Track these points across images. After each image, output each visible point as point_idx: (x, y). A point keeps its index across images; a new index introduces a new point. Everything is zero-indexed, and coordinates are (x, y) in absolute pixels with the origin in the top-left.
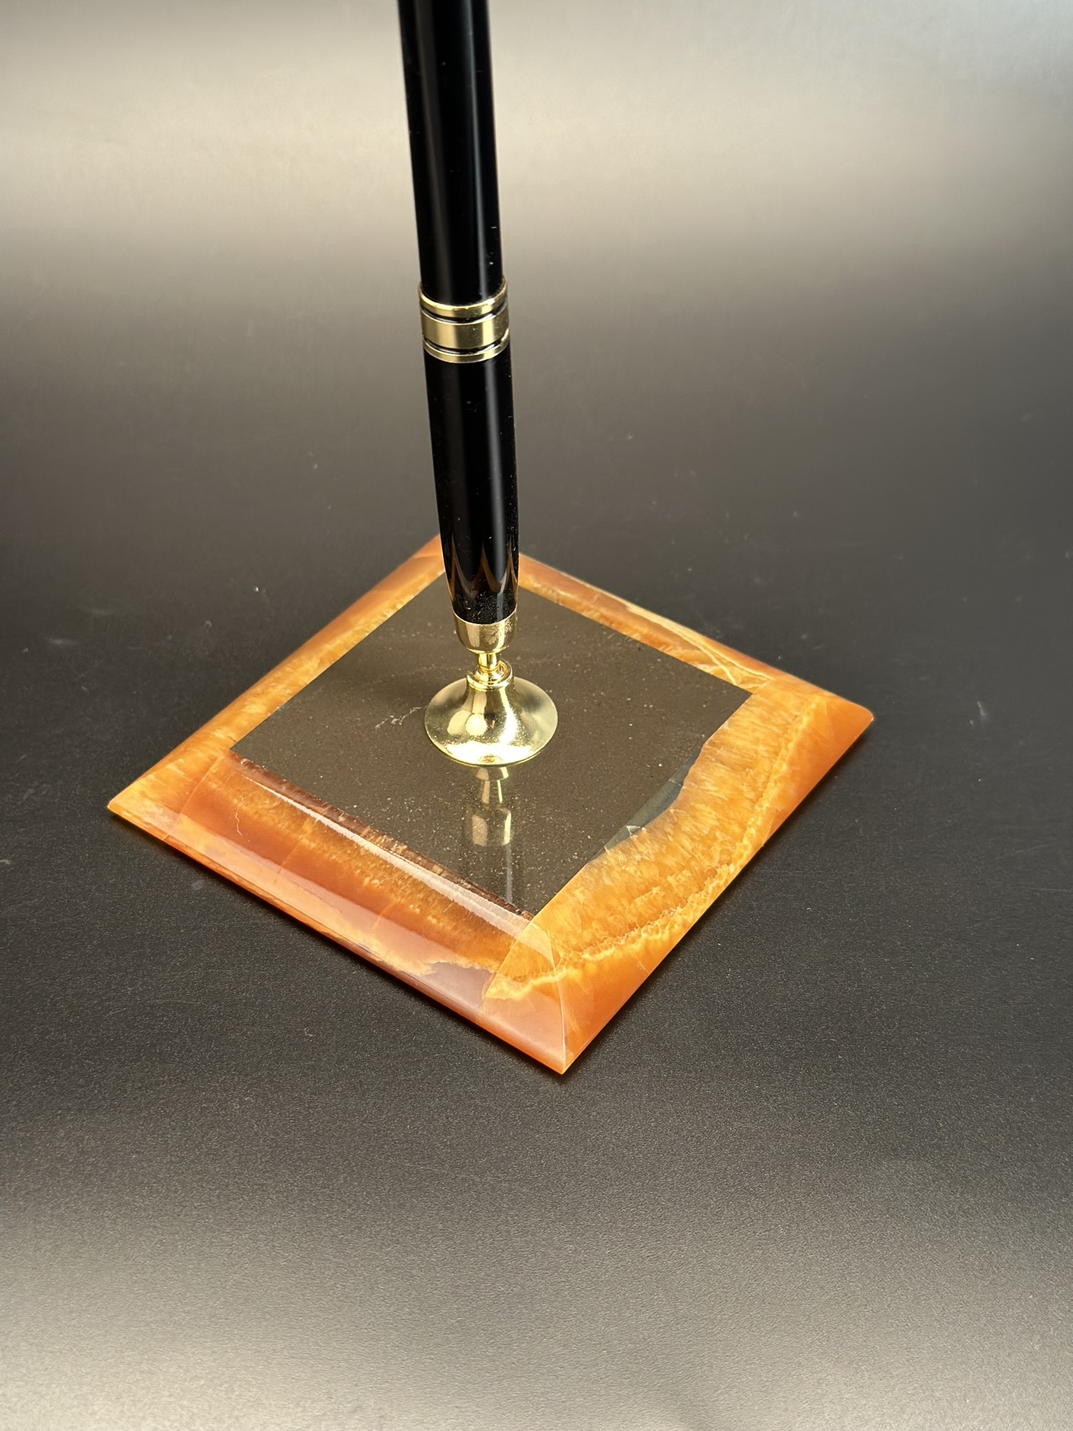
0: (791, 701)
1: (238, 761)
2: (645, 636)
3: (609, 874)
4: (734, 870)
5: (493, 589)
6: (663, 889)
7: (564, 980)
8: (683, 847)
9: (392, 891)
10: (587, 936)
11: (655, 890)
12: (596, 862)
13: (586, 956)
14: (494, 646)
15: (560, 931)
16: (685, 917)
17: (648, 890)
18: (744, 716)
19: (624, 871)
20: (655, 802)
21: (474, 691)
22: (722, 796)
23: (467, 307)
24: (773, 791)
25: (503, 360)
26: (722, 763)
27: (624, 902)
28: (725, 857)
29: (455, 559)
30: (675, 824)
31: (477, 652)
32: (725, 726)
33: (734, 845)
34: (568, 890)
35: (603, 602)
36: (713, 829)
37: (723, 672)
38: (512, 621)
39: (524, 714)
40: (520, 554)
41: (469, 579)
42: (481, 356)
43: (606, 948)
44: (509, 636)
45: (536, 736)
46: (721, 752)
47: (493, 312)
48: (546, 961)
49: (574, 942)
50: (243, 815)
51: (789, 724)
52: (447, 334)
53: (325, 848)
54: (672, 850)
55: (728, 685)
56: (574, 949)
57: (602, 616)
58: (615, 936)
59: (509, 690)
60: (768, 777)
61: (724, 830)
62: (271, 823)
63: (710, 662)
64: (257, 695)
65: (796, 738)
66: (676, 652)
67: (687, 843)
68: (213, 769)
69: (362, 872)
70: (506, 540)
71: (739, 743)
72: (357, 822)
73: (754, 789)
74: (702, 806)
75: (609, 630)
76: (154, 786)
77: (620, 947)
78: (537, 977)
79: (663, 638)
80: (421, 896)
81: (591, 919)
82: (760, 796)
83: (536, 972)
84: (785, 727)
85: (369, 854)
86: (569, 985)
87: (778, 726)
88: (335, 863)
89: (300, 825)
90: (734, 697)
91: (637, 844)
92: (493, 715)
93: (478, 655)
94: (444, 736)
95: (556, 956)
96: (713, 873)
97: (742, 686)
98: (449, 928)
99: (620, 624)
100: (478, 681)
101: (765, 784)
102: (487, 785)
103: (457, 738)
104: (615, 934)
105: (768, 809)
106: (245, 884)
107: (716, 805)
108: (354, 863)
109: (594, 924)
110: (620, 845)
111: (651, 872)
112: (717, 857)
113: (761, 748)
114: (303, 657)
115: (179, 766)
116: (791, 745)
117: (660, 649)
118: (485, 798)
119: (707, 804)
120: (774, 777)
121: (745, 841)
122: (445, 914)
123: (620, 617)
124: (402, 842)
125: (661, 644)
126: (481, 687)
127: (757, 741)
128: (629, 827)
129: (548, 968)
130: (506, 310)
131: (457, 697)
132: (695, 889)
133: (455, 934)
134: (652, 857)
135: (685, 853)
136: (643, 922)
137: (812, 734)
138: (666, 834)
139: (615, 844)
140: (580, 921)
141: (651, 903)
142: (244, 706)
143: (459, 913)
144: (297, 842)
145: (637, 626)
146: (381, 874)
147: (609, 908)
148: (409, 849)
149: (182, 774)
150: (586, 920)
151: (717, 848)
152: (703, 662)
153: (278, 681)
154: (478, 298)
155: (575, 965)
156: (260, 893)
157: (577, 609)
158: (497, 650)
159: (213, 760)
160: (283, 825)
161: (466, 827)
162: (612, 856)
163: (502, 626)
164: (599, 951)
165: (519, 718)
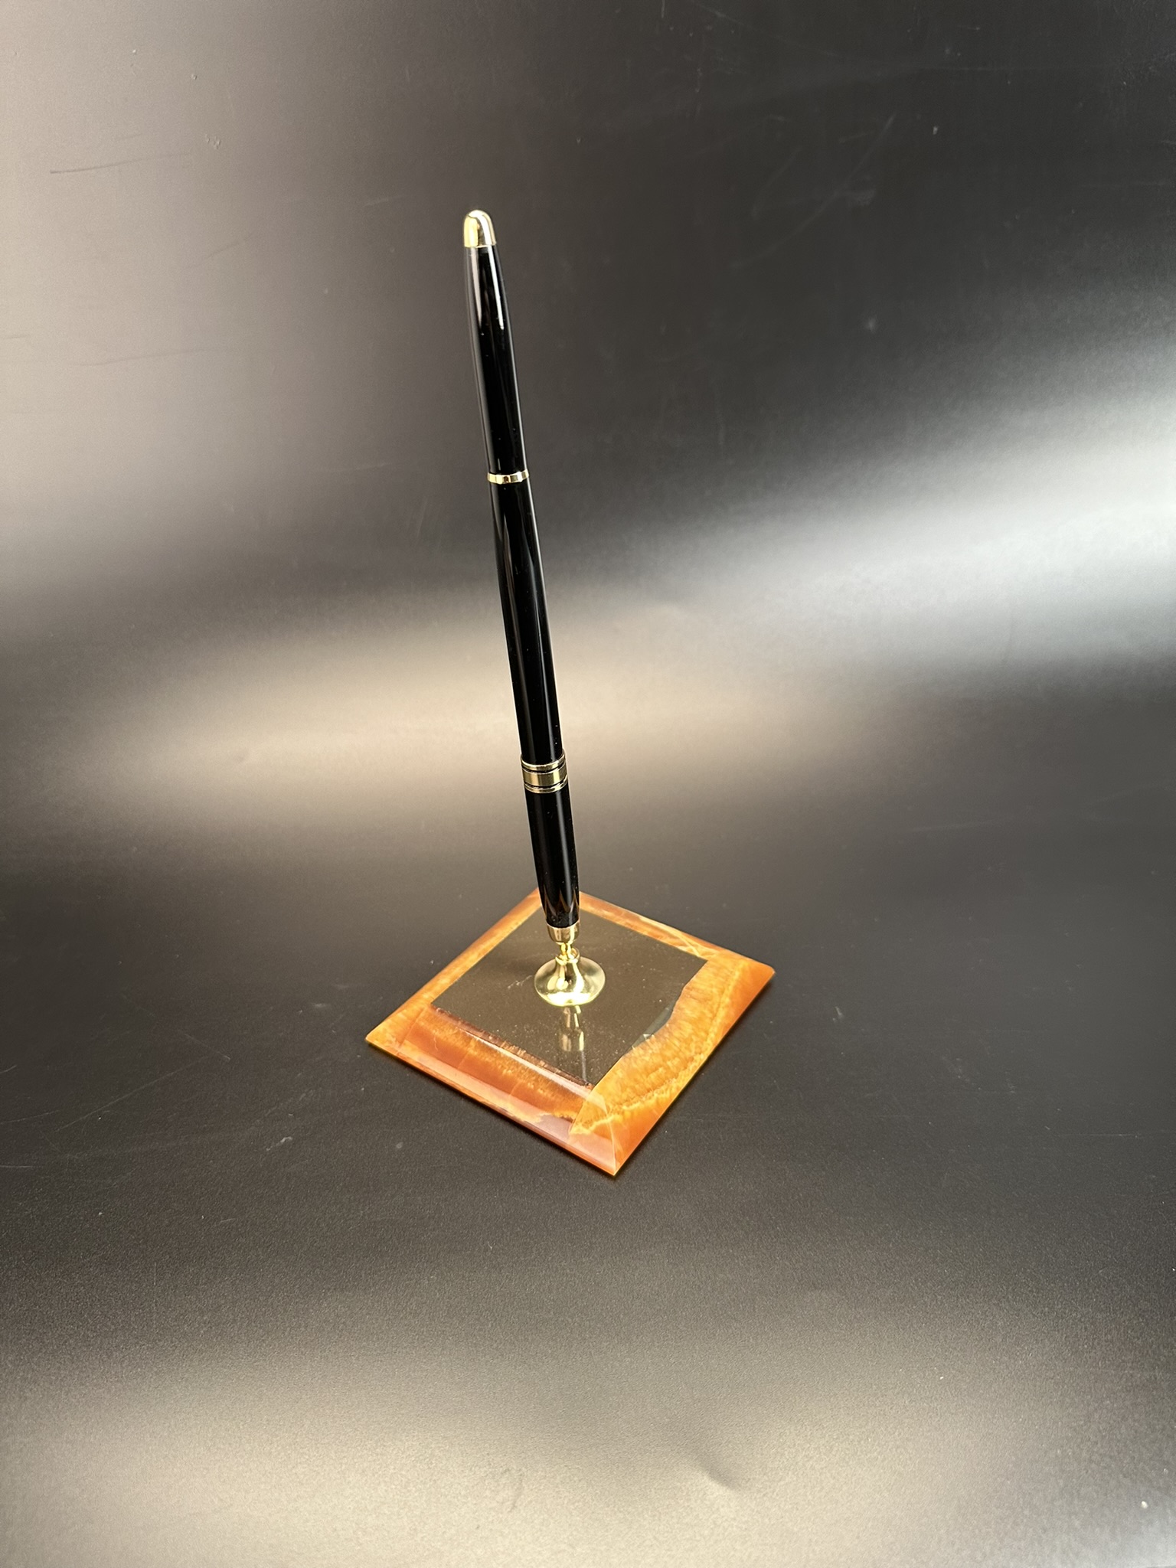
0: (729, 964)
1: (435, 1009)
2: (649, 933)
3: (635, 1062)
4: (703, 1058)
5: (566, 909)
6: (665, 1069)
7: (612, 1122)
8: (675, 1045)
9: (518, 1076)
10: (624, 1096)
11: (661, 1069)
12: (627, 1055)
13: (624, 1107)
14: (569, 940)
15: (610, 1094)
16: (678, 1084)
17: (656, 1069)
18: (704, 973)
19: (643, 1060)
20: (658, 1021)
21: (560, 965)
22: (694, 1016)
23: (545, 766)
24: (722, 1013)
25: (565, 791)
26: (695, 999)
27: (644, 1076)
28: (698, 1050)
29: (546, 897)
30: (669, 1032)
31: (560, 944)
32: (694, 979)
33: (702, 1043)
34: (613, 1071)
35: (627, 916)
36: (690, 1035)
37: (692, 950)
38: (577, 925)
39: (586, 976)
40: (580, 892)
41: (553, 905)
42: (554, 789)
43: (635, 1103)
44: (576, 934)
45: (592, 989)
46: (693, 993)
47: (559, 767)
48: (603, 1111)
49: (617, 1100)
50: (438, 1039)
51: (728, 976)
52: (535, 779)
53: (482, 1054)
54: (668, 1047)
55: (695, 957)
56: (618, 1104)
57: (627, 923)
58: (639, 1096)
59: (578, 964)
60: (719, 1005)
61: (697, 1035)
62: (453, 1042)
63: (684, 945)
64: (445, 974)
65: (733, 984)
66: (666, 941)
67: (677, 1042)
68: (422, 1015)
69: (502, 1066)
70: (572, 883)
71: (702, 987)
72: (499, 1040)
73: (712, 1012)
74: (684, 1023)
75: (631, 931)
76: (391, 1026)
77: (643, 1102)
78: (597, 1120)
79: (659, 933)
80: (534, 1078)
81: (627, 1087)
82: (715, 1016)
83: (597, 1118)
84: (727, 978)
85: (505, 1058)
86: (616, 1125)
87: (723, 978)
88: (487, 1062)
89: (469, 1043)
90: (697, 964)
91: (650, 1044)
92: (569, 977)
93: (560, 946)
94: (545, 991)
95: (608, 1108)
96: (692, 1059)
97: (703, 957)
98: (549, 1096)
99: (636, 927)
100: (560, 959)
101: (717, 1010)
102: (569, 1016)
103: (553, 992)
104: (640, 1095)
105: (720, 1023)
106: (439, 1077)
107: (692, 1022)
108: (497, 1062)
109: (628, 1090)
110: (640, 1045)
111: (658, 1060)
112: (693, 1050)
113: (715, 990)
114: (470, 952)
115: (404, 1014)
116: (731, 988)
117: (658, 939)
118: (568, 1025)
119: (686, 1020)
120: (722, 1005)
121: (709, 1041)
122: (547, 1088)
123: (636, 924)
124: (523, 1049)
125: (658, 937)
126: (563, 963)
127: (712, 986)
128: (645, 1035)
129: (604, 1115)
130: (565, 766)
131: (551, 969)
132: (682, 1068)
133: (553, 1098)
134: (658, 1052)
135: (676, 1048)
136: (655, 1088)
137: (741, 981)
138: (665, 1038)
139: (638, 1045)
140: (620, 1088)
141: (659, 1076)
142: (438, 980)
143: (555, 1087)
144: (467, 1052)
145: (645, 928)
146: (512, 1067)
147: (636, 1081)
148: (527, 1052)
149: (405, 1018)
150: (623, 1088)
151: (693, 1046)
152: (681, 945)
153: (456, 966)
154: (550, 761)
155: (618, 1113)
156: (447, 1082)
157: (613, 921)
158: (570, 942)
159: (422, 1010)
160: (459, 1043)
161: (558, 1041)
162: (636, 1051)
163: (572, 929)
164: (631, 1104)
165: (584, 979)
